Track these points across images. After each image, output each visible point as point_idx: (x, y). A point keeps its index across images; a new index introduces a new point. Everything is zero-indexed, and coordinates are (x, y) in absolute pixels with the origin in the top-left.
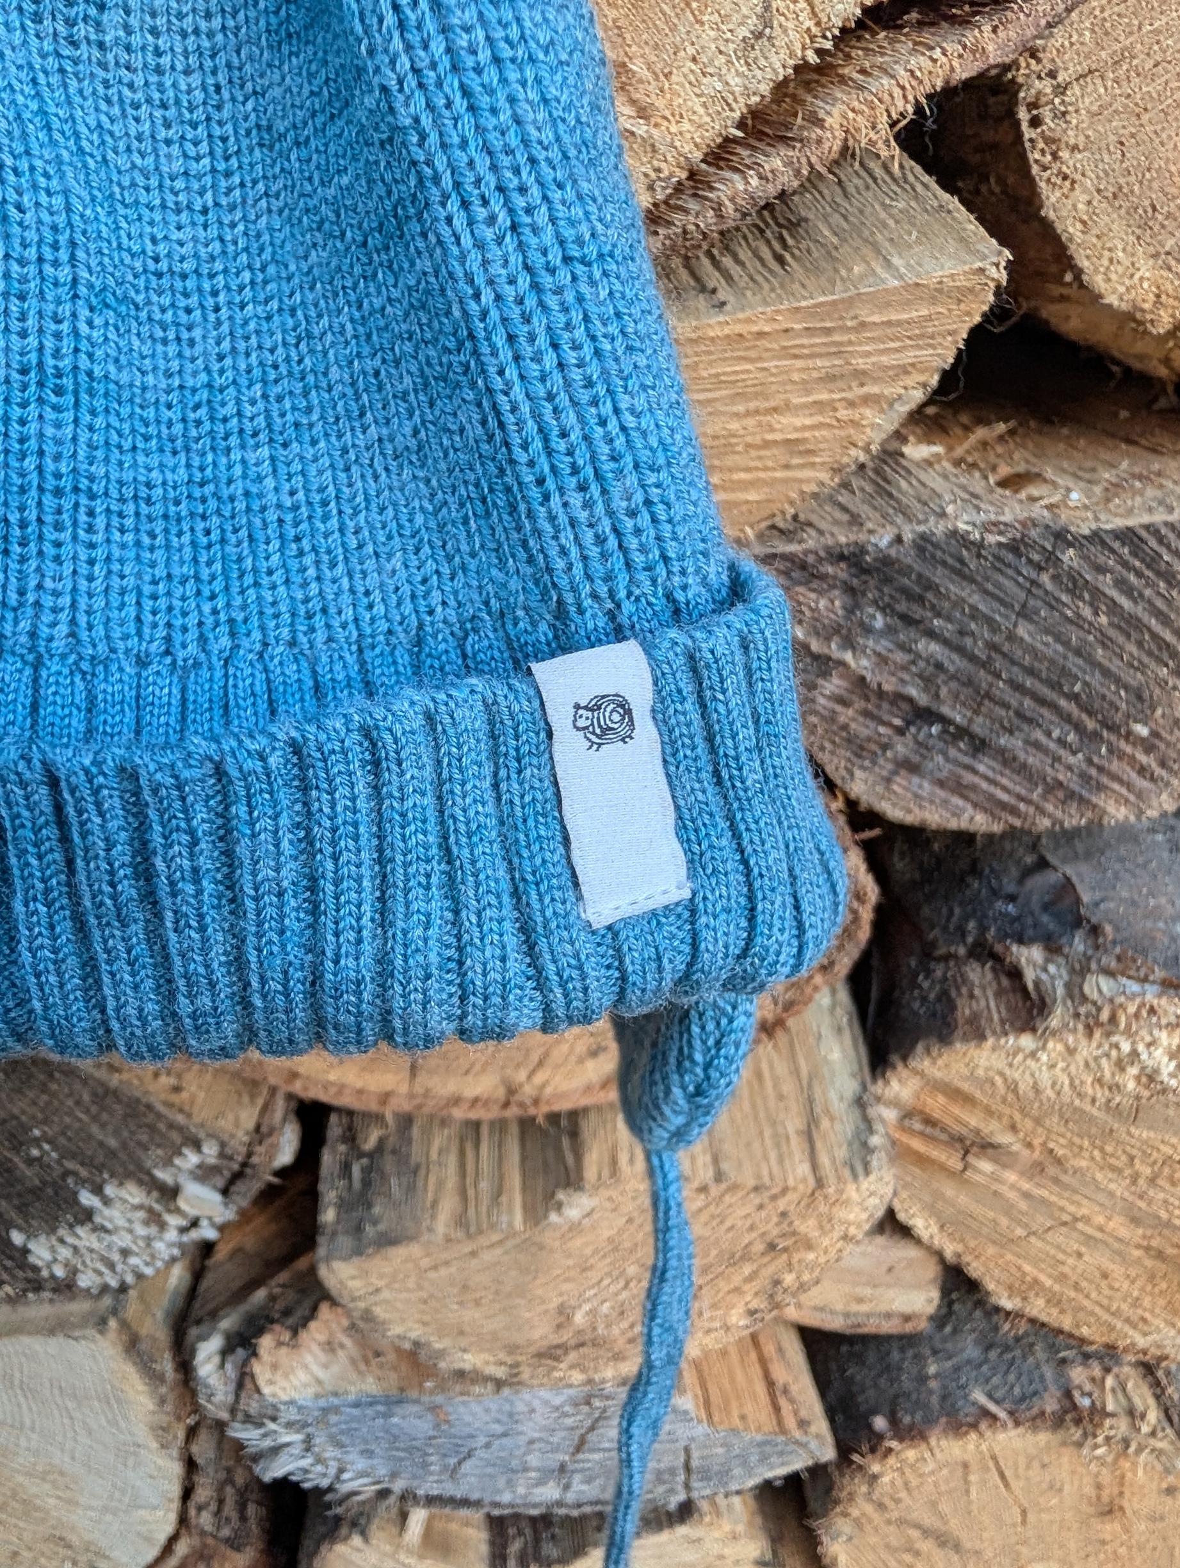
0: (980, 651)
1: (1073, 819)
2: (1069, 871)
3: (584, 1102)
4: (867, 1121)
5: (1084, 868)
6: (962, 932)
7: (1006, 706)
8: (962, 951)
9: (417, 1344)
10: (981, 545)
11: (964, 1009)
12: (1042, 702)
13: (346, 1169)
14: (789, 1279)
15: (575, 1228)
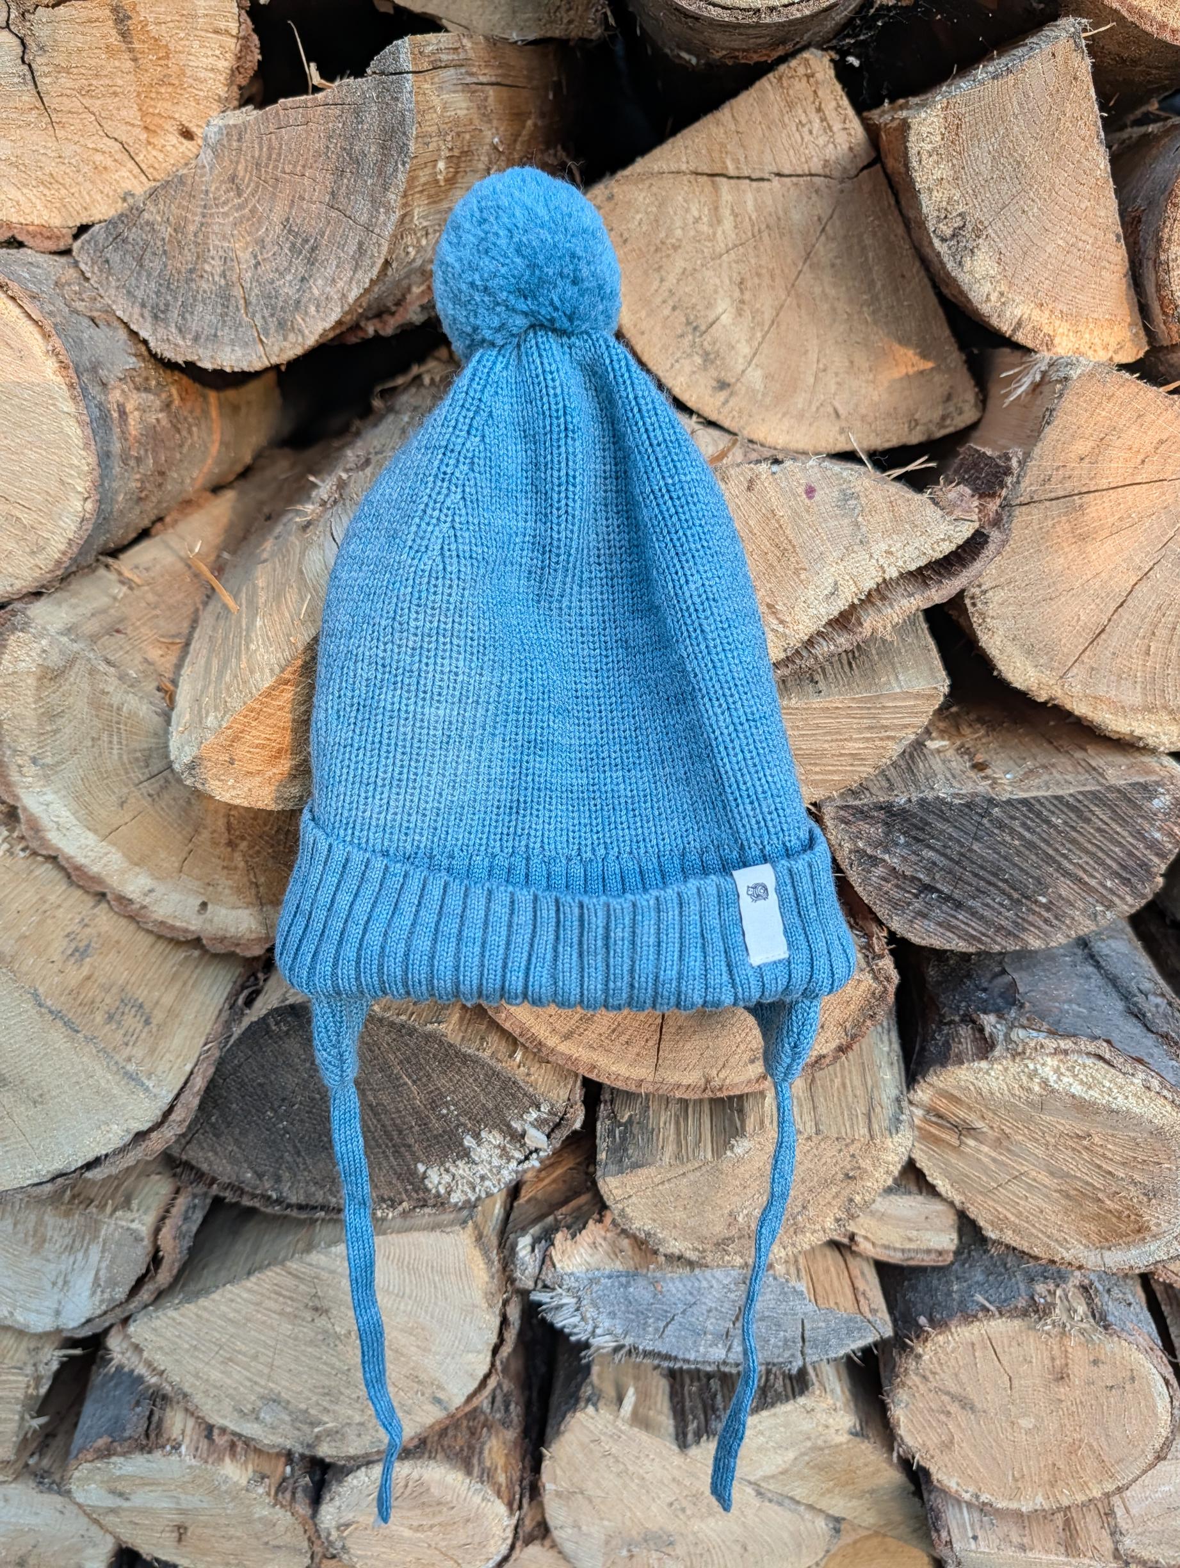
0: (956, 858)
1: (1012, 946)
2: (1015, 976)
3: (746, 1091)
4: (901, 1108)
5: (1024, 974)
6: (958, 1008)
7: (971, 885)
8: (957, 1019)
9: (648, 1234)
10: (951, 804)
11: (955, 1049)
12: (990, 883)
13: (611, 1133)
14: (858, 1199)
15: (740, 1160)
